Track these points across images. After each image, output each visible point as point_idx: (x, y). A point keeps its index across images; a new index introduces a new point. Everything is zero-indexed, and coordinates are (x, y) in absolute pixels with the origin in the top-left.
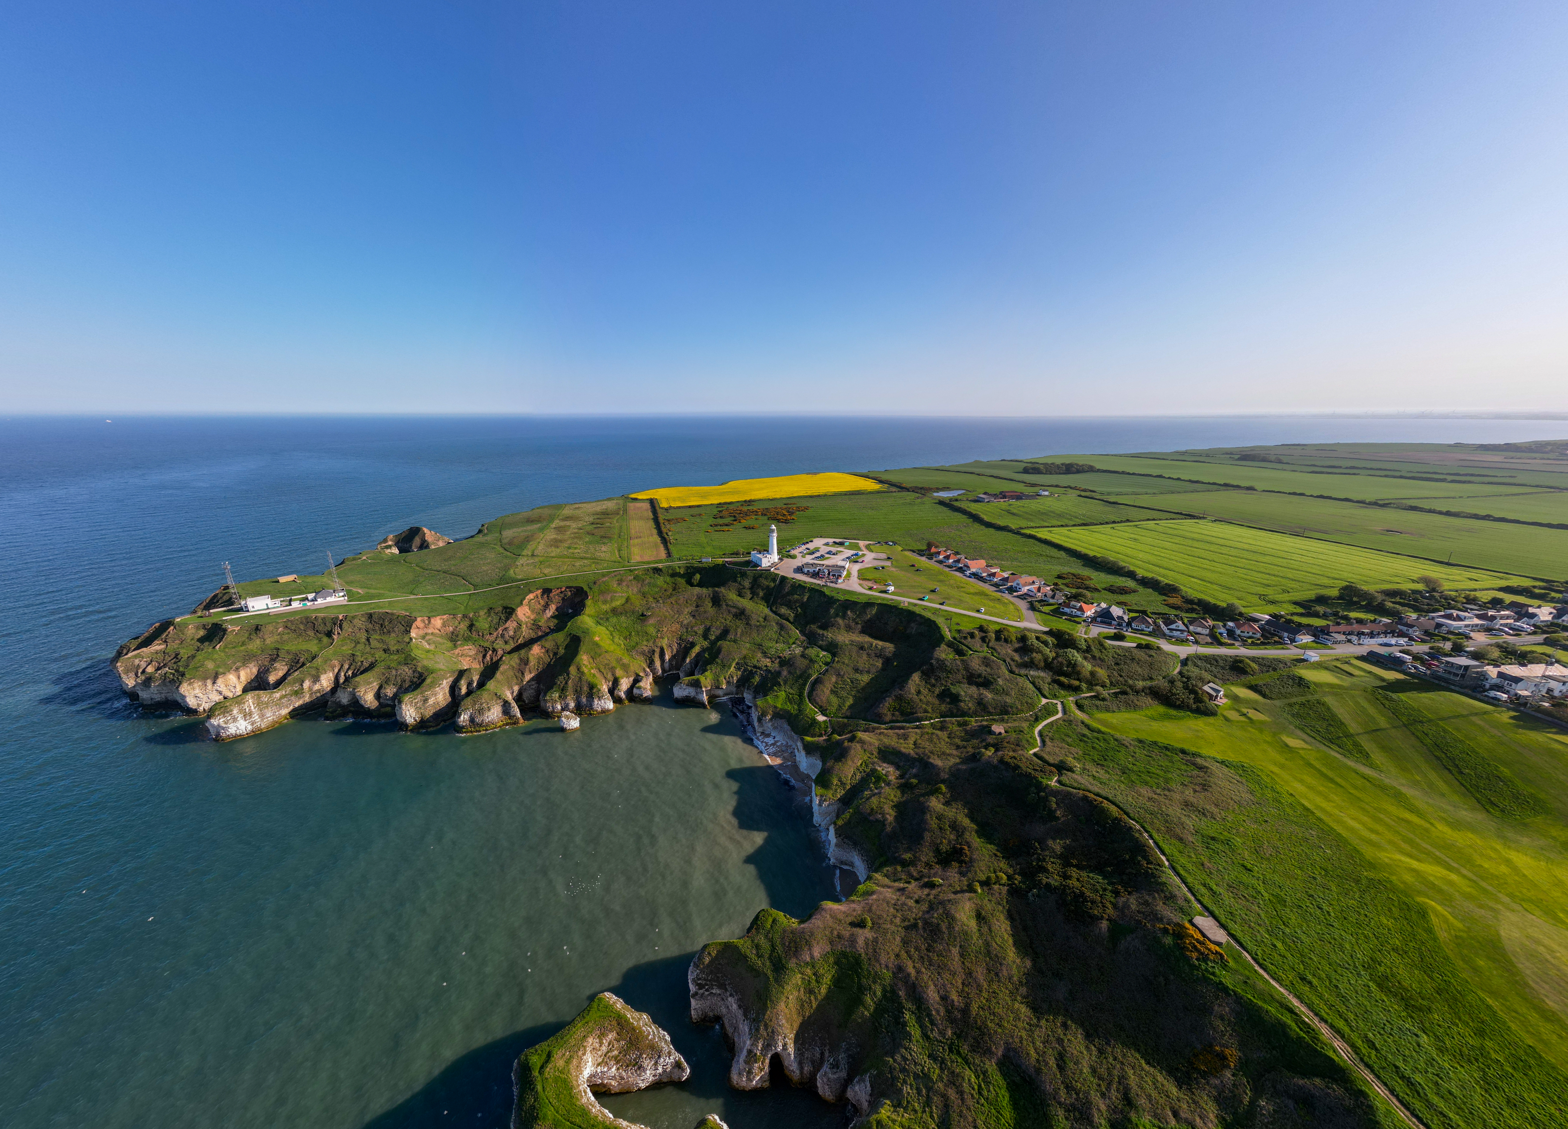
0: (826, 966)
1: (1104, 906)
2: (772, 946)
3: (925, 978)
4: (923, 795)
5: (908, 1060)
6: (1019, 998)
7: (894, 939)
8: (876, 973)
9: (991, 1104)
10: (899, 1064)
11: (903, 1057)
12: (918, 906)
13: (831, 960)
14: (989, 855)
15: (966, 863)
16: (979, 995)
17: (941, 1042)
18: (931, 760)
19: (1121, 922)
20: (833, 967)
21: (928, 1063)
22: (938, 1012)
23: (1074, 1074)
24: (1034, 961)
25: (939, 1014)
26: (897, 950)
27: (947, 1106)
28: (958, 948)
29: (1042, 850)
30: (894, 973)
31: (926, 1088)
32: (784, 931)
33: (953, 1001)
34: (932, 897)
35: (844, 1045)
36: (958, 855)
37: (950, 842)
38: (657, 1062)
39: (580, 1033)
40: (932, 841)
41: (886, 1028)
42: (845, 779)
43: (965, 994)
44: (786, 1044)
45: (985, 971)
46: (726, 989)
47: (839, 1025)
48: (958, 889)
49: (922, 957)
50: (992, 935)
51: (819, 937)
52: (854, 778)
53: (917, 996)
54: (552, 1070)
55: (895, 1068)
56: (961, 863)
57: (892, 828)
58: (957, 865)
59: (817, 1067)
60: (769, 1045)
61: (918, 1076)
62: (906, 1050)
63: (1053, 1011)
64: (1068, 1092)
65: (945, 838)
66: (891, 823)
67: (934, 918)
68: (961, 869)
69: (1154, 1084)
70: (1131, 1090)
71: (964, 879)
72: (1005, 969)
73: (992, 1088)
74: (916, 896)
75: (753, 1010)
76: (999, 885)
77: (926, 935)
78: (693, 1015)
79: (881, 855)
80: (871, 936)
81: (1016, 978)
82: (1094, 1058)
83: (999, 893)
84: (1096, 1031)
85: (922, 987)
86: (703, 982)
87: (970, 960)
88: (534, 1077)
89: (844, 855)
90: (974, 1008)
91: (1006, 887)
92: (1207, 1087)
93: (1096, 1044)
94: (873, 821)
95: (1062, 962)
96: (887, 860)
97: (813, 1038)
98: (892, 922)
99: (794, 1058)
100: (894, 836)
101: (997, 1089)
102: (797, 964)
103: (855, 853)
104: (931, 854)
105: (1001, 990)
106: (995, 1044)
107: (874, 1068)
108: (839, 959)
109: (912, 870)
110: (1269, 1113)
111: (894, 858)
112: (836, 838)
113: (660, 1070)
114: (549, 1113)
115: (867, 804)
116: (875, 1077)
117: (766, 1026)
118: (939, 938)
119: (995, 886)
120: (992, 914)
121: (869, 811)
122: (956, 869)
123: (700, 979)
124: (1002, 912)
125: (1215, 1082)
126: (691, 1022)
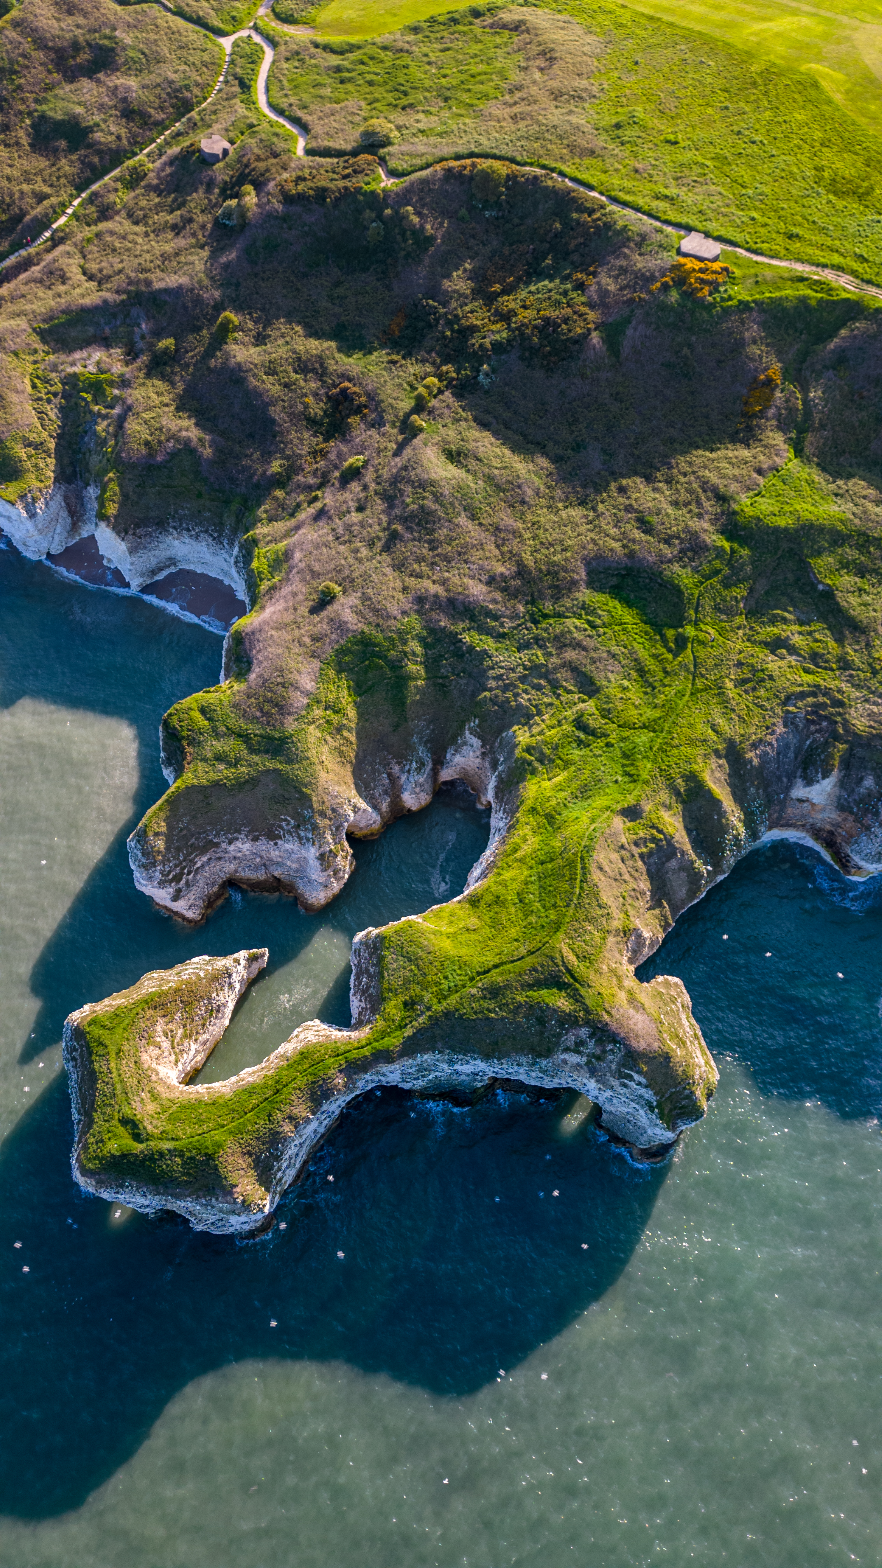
0: (331, 687)
1: (581, 316)
2: (240, 736)
3: (456, 580)
4: (210, 353)
5: (502, 675)
6: (560, 505)
7: (385, 575)
8: (399, 632)
9: (611, 625)
10: (497, 688)
11: (494, 678)
12: (368, 512)
13: (332, 673)
14: (385, 369)
15: (366, 407)
16: (522, 541)
17: (519, 625)
18: (158, 285)
19: (610, 320)
20: (340, 679)
21: (524, 656)
22: (495, 601)
23: (663, 524)
24: (545, 454)
25: (497, 603)
26: (398, 584)
27: (574, 669)
28: (463, 514)
29: (444, 304)
30: (418, 612)
31: (540, 677)
32: (236, 706)
33: (502, 574)
34: (373, 486)
35: (415, 739)
36: (346, 404)
37: (317, 394)
38: (230, 984)
39: (127, 1067)
40: (292, 415)
41: (453, 674)
42: (35, 435)
43: (509, 555)
44: (355, 807)
45: (509, 511)
46: (217, 845)
47: (397, 727)
48: (395, 447)
49: (432, 563)
50: (485, 465)
51: (292, 664)
52: (47, 422)
53: (462, 608)
54: (155, 1122)
55: (497, 696)
56: (361, 412)
57: (210, 446)
58: (357, 418)
59: (394, 790)
60: (337, 828)
61: (525, 676)
62: (493, 669)
63: (600, 487)
64: (669, 545)
65: (306, 395)
66: (200, 440)
67: (408, 505)
68: (369, 419)
69: (730, 463)
70: (718, 488)
71: (387, 428)
72: (526, 489)
73: (600, 612)
74: (351, 504)
75: (285, 820)
76: (435, 397)
77: (416, 534)
78: (190, 914)
79: (227, 502)
80: (353, 599)
81: (542, 488)
82: (668, 493)
83: (448, 407)
84: (651, 467)
85: (460, 593)
86: (178, 870)
87: (485, 515)
88: (142, 1152)
89: (151, 558)
90: (528, 559)
91: (446, 393)
92: (768, 424)
93: (660, 478)
94: (167, 462)
95: (573, 428)
96: (245, 500)
97: (374, 771)
98: (360, 561)
99: (370, 809)
100: (223, 456)
101: (605, 608)
102: (297, 720)
103: (170, 538)
104: (306, 435)
105: (539, 515)
106: (573, 571)
107: (469, 720)
108: (340, 663)
109: (303, 480)
110: (820, 398)
111: (257, 486)
112: (123, 540)
113: (237, 986)
114: (217, 1137)
115: (125, 443)
116: (479, 726)
117: (322, 814)
118: (434, 522)
119: (433, 403)
120: (463, 440)
121: (144, 451)
122: (363, 426)
123: (170, 872)
124: (470, 427)
125: (772, 412)
126: (196, 922)
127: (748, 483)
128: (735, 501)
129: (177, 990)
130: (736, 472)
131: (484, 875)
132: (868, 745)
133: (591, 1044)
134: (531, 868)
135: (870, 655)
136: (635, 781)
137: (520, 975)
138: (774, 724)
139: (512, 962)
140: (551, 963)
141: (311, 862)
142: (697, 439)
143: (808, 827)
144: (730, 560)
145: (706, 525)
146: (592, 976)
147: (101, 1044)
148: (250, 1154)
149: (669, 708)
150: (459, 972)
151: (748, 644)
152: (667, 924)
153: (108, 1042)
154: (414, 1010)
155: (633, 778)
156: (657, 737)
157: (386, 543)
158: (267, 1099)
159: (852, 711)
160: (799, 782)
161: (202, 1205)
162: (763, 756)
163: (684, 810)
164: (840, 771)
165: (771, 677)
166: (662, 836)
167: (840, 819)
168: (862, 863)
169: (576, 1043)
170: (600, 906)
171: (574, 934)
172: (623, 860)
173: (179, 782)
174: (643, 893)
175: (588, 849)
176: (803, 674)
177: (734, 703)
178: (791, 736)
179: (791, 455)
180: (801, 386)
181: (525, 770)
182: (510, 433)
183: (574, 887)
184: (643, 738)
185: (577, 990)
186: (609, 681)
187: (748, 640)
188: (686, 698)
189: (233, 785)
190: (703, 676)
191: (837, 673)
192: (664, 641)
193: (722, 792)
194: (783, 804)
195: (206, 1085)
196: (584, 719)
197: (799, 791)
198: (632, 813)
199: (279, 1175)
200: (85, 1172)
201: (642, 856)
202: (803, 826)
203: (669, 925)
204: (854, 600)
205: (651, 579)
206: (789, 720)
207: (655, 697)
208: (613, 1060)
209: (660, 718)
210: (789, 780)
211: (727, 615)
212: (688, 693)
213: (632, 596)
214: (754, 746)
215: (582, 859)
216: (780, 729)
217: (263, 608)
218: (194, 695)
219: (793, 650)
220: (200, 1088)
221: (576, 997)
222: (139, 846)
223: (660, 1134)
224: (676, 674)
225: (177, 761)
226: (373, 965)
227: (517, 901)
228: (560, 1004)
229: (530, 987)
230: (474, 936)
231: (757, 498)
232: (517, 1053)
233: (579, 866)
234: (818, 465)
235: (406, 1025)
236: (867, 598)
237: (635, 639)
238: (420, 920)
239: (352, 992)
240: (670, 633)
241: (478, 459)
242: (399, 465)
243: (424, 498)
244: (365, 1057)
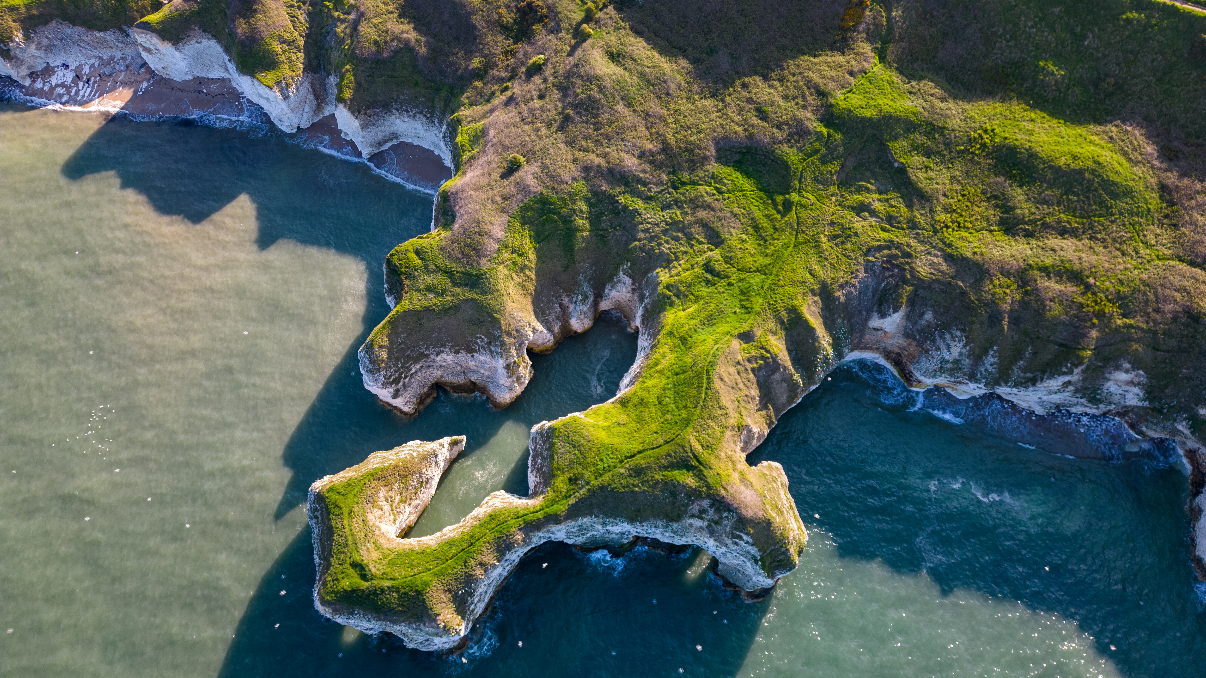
0: (517, 236)
2: (446, 272)
3: (615, 154)
5: (649, 229)
6: (697, 97)
7: (559, 149)
8: (570, 194)
9: (734, 191)
10: (645, 239)
11: (642, 231)
12: (547, 99)
13: (517, 225)
16: (667, 125)
17: (663, 190)
20: (523, 230)
21: (666, 214)
22: (644, 171)
23: (776, 113)
24: (686, 57)
25: (646, 173)
26: (570, 157)
27: (704, 225)
28: (621, 102)
30: (584, 178)
31: (678, 231)
32: (443, 249)
33: (650, 150)
35: (581, 277)
36: (531, 15)
37: (509, 7)
38: (436, 462)
39: (357, 524)
40: (489, 22)
41: (611, 227)
42: (288, 34)
43: (656, 135)
44: (534, 329)
45: (657, 101)
46: (427, 356)
47: (566, 268)
48: (569, 49)
49: (596, 141)
50: (638, 64)
51: (487, 218)
52: (298, 24)
53: (619, 176)
54: (378, 566)
55: (644, 245)
56: (543, 21)
57: (425, 46)
58: (540, 26)
59: (564, 317)
60: (520, 345)
61: (667, 230)
62: (642, 224)
63: (728, 83)
64: (780, 129)
65: (500, 7)
66: (417, 41)
67: (578, 95)
68: (549, 26)
69: (829, 66)
70: (819, 86)
71: (563, 34)
72: (670, 83)
73: (726, 181)
74: (534, 93)
75: (480, 338)
76: (601, 10)
77: (584, 118)
78: (406, 409)
79: (438, 90)
80: (535, 168)
81: (683, 83)
82: (780, 89)
83: (611, 18)
84: (768, 68)
85: (617, 165)
86: (397, 375)
87: (638, 104)
88: (367, 588)
89: (378, 133)
90: (671, 139)
91: (610, 7)
92: (859, 36)
93: (775, 77)
94: (391, 57)
95: (708, 37)
96: (452, 89)
97: (549, 301)
98: (540, 138)
99: (545, 331)
100: (435, 53)
101: (729, 178)
102: (490, 261)
103: (393, 117)
104: (500, 38)
105: (680, 105)
106: (705, 149)
107: (623, 264)
108: (523, 217)
109: (497, 73)
110: (900, 17)
111: (461, 78)
112: (357, 118)
113: (442, 464)
114: (425, 578)
115: (358, 42)
116: (630, 268)
117: (509, 334)
118: (599, 109)
119: (599, 15)
120: (622, 44)
121: (373, 48)
122: (544, 32)
123: (391, 376)
124: (627, 34)
125: (862, 26)
126: (411, 415)
127: (842, 82)
128: (832, 96)
129: (395, 467)
130: (834, 73)
131: (632, 383)
132: (929, 287)
133: (711, 512)
134: (668, 378)
135: (932, 218)
136: (749, 313)
137: (658, 459)
138: (857, 270)
139: (652, 449)
140: (682, 450)
141: (500, 370)
142: (804, 47)
143: (881, 350)
144: (827, 142)
145: (809, 115)
146: (713, 461)
147: (337, 506)
148: (450, 591)
149: (777, 257)
150: (611, 456)
151: (839, 208)
152: (772, 423)
153: (342, 505)
154: (577, 484)
155: (748, 310)
156: (767, 278)
157: (561, 124)
158: (463, 550)
159: (918, 261)
160: (876, 315)
161: (413, 629)
162: (848, 295)
163: (786, 335)
164: (907, 307)
165: (856, 234)
166: (769, 355)
167: (906, 344)
168: (921, 378)
169: (700, 511)
170: (720, 408)
171: (699, 428)
172: (739, 373)
173: (398, 308)
174: (753, 398)
175: (712, 364)
176: (881, 232)
177: (827, 253)
178: (870, 280)
179: (876, 61)
180: (886, 6)
181: (665, 303)
182: (658, 40)
183: (701, 393)
184: (756, 280)
185: (701, 471)
186: (731, 235)
187: (839, 205)
188: (790, 249)
189: (440, 310)
190: (803, 232)
191: (907, 231)
192: (775, 204)
193: (816, 322)
194: (862, 332)
195: (417, 539)
196: (712, 264)
197: (875, 322)
198: (746, 337)
199: (472, 607)
200: (324, 602)
201: (753, 370)
202: (877, 349)
203: (773, 423)
204: (921, 175)
205: (765, 156)
206: (869, 267)
207: (766, 248)
208: (728, 524)
209: (770, 264)
210: (868, 314)
211: (824, 185)
212: (792, 245)
213: (751, 169)
214: (842, 287)
215: (708, 371)
216: (862, 274)
217: (464, 173)
218: (411, 240)
219: (873, 213)
220: (413, 541)
221: (700, 476)
222: (367, 356)
223: (763, 581)
224: (783, 230)
225: (397, 291)
226: (546, 449)
227: (657, 403)
228: (688, 482)
229: (666, 468)
230: (623, 429)
231: (849, 94)
232: (654, 518)
233: (705, 377)
234: (897, 69)
235: (570, 495)
236: (932, 174)
237: (752, 203)
238: (582, 416)
239: (530, 470)
240: (779, 199)
241: (633, 60)
242: (572, 63)
243: (591, 90)
244: (539, 519)
